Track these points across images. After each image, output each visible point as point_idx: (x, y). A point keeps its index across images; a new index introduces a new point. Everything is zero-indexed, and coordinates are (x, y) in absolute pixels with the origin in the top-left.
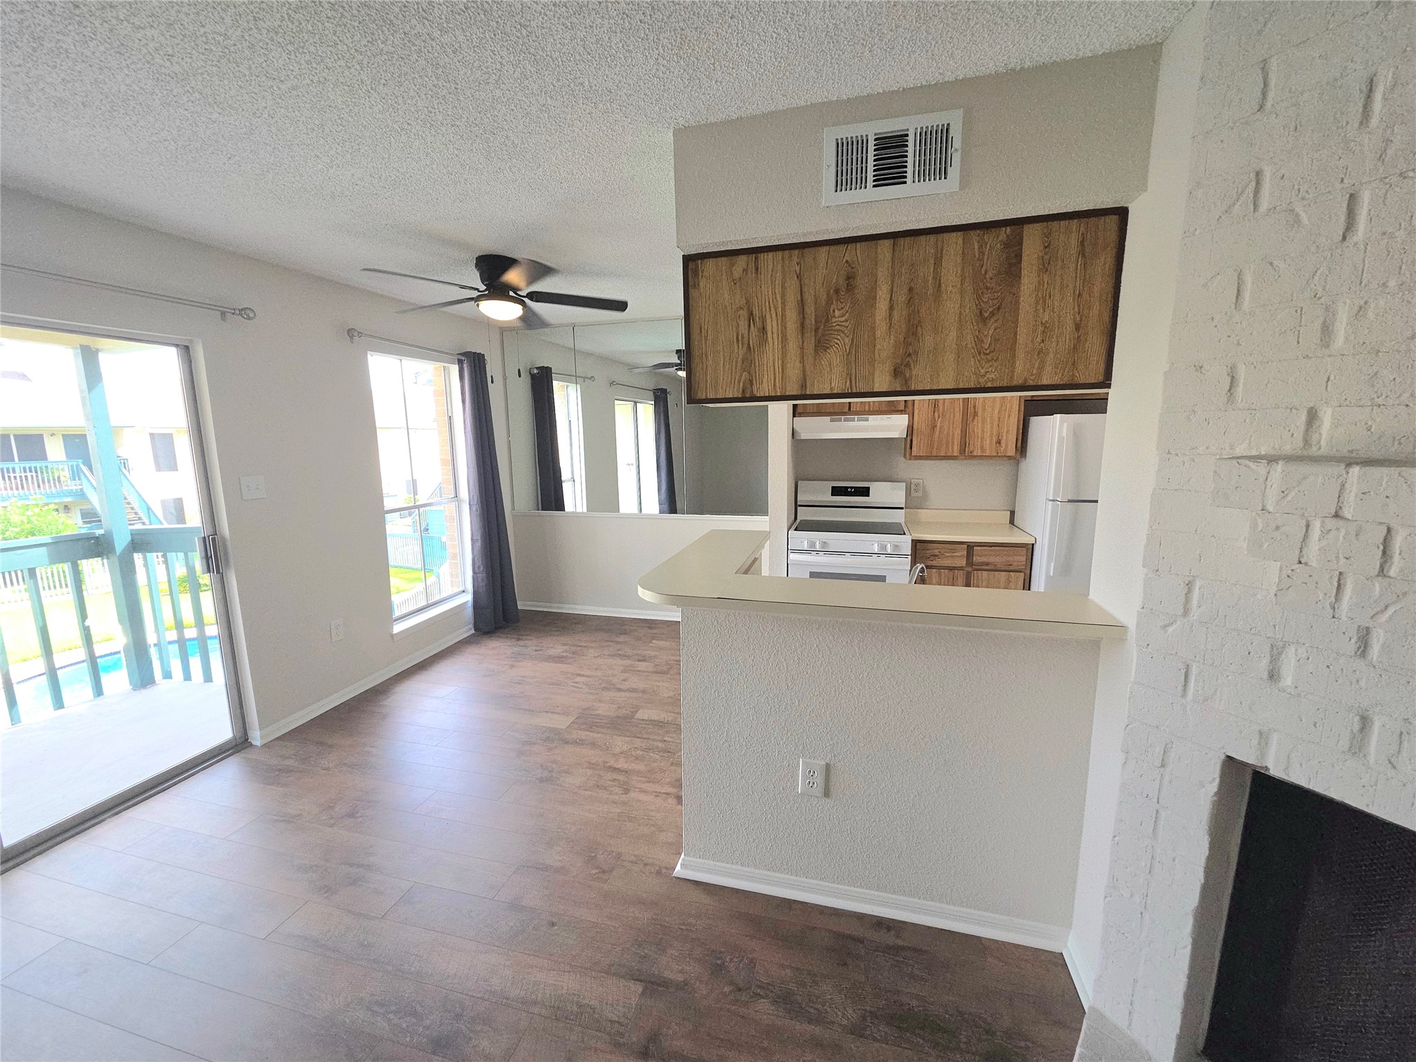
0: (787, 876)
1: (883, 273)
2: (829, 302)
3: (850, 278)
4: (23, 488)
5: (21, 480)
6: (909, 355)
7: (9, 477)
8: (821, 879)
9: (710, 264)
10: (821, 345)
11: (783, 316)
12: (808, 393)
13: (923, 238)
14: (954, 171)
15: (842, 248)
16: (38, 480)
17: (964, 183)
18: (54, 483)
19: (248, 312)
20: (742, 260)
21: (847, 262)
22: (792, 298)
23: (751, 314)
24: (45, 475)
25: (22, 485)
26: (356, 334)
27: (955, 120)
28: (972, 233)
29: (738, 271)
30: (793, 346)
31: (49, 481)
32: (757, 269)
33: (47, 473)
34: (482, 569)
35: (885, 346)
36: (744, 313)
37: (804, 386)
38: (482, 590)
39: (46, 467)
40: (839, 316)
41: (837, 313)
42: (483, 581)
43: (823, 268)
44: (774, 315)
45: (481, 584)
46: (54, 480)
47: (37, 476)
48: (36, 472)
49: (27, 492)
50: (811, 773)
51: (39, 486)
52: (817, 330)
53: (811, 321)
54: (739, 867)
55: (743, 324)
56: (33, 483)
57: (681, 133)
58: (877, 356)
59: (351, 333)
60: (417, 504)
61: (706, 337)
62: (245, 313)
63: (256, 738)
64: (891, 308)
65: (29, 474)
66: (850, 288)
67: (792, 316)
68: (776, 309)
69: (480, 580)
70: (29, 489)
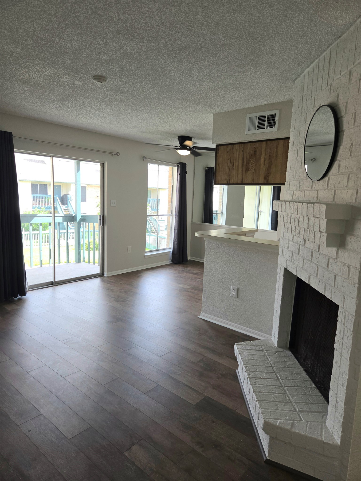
0: (226, 321)
1: (263, 150)
2: (250, 158)
3: (255, 152)
4: (40, 204)
5: (40, 202)
6: (269, 173)
7: (36, 200)
8: (235, 323)
9: (222, 147)
10: (247, 170)
11: (238, 162)
12: (243, 183)
13: (274, 141)
14: (276, 126)
15: (254, 144)
16: (44, 202)
17: (279, 129)
18: (49, 203)
19: (118, 154)
20: (230, 146)
21: (255, 147)
22: (241, 157)
23: (231, 161)
24: (47, 200)
25: (40, 203)
26: (145, 158)
27: (277, 112)
28: (286, 140)
29: (228, 149)
30: (240, 170)
31: (47, 203)
32: (233, 149)
33: (47, 199)
34: (176, 240)
35: (263, 170)
36: (229, 161)
37: (242, 181)
38: (176, 248)
39: (47, 197)
40: (252, 162)
41: (251, 161)
42: (176, 245)
43: (249, 149)
44: (236, 161)
45: (176, 246)
46: (49, 202)
47: (44, 200)
48: (44, 199)
49: (41, 206)
50: (234, 290)
51: (44, 204)
52: (246, 165)
53: (245, 164)
54: (215, 317)
55: (229, 163)
56: (43, 203)
57: (215, 115)
58: (260, 173)
59: (144, 158)
60: (158, 214)
61: (220, 167)
62: (117, 154)
63: (106, 275)
64: (265, 160)
65: (42, 199)
66: (255, 155)
67: (240, 162)
68: (237, 160)
69: (175, 244)
70: (41, 205)
